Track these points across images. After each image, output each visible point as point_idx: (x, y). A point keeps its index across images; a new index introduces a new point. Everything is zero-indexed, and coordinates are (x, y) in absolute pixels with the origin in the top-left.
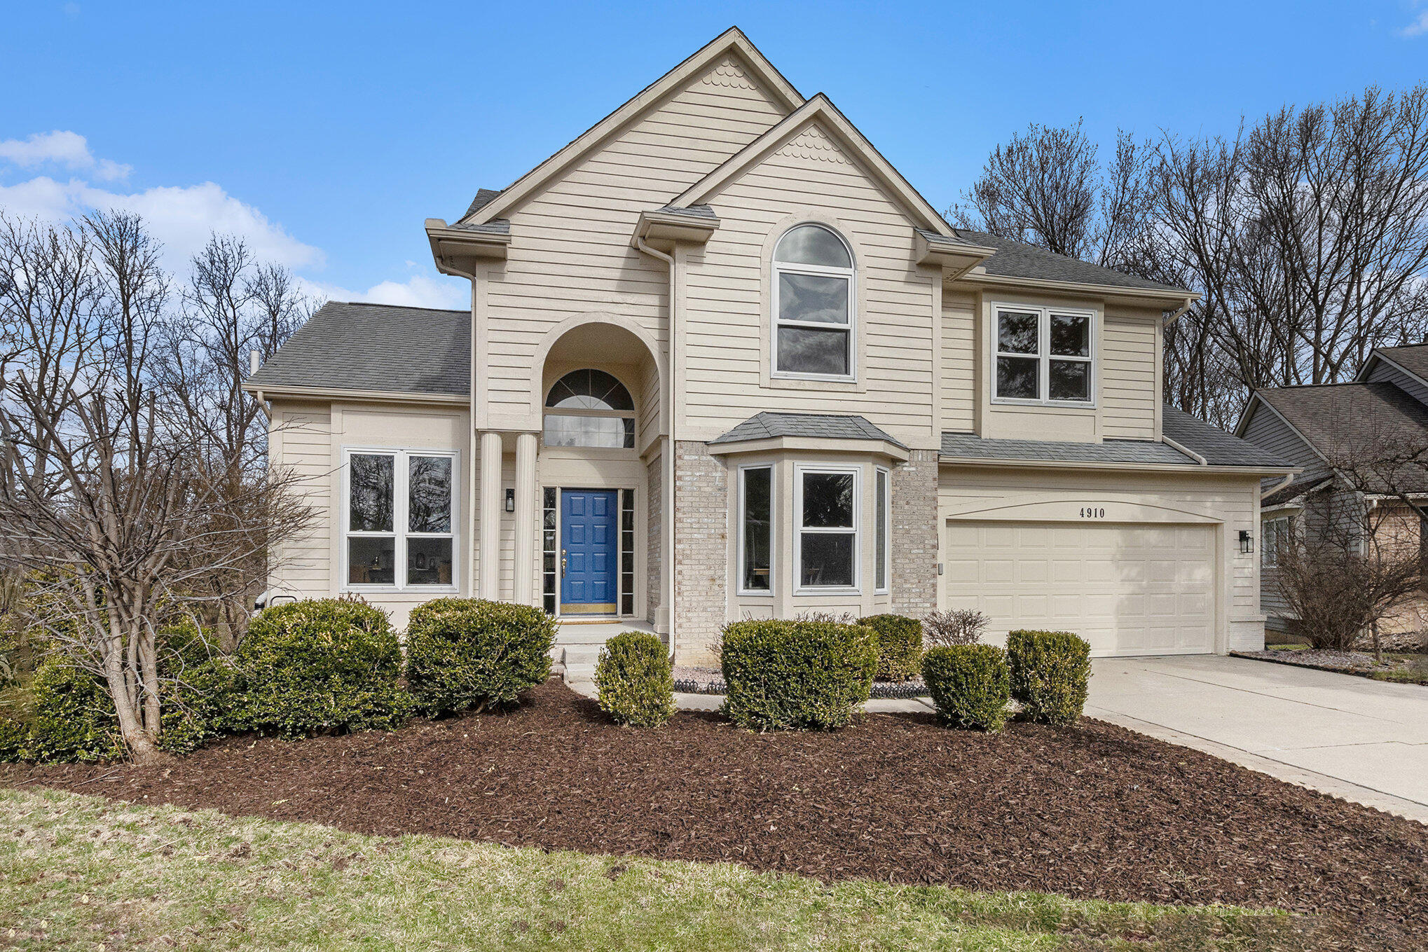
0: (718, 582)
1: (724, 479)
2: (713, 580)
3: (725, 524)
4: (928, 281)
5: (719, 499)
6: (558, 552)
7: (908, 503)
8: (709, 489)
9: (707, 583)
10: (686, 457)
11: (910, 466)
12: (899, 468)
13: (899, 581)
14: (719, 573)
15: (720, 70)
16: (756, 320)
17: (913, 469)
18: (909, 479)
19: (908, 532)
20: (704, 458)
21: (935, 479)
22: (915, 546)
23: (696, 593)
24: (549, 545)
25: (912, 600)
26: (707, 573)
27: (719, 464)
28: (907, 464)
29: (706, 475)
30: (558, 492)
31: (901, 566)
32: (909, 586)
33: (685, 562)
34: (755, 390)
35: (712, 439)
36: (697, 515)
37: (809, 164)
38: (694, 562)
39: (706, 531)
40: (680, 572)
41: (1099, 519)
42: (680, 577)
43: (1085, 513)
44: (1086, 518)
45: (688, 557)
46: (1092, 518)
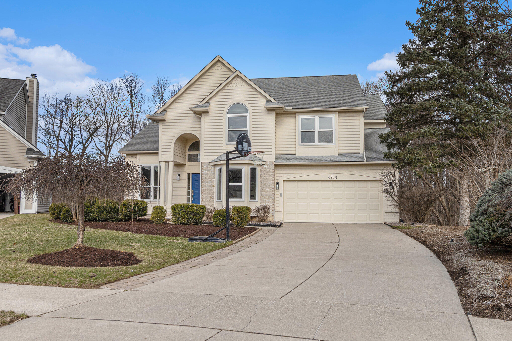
0: (212, 198)
1: (214, 171)
2: (211, 197)
3: (214, 183)
4: (271, 114)
5: (213, 177)
6: (191, 191)
7: (265, 176)
8: (210, 174)
9: (209, 198)
10: (204, 166)
11: (266, 166)
12: (262, 167)
13: (262, 198)
14: (213, 195)
15: (217, 65)
16: (222, 130)
17: (267, 167)
18: (265, 169)
19: (265, 184)
20: (209, 166)
21: (273, 169)
22: (267, 188)
23: (207, 201)
24: (189, 189)
25: (266, 203)
26: (209, 195)
27: (213, 167)
28: (265, 165)
29: (209, 170)
30: (191, 174)
31: (263, 194)
32: (266, 199)
33: (204, 193)
34: (222, 148)
35: (211, 161)
36: (207, 181)
37: (236, 88)
38: (206, 193)
39: (209, 185)
40: (203, 195)
41: (335, 179)
42: (202, 197)
43: (330, 177)
44: (330, 179)
45: (205, 191)
46: (333, 179)
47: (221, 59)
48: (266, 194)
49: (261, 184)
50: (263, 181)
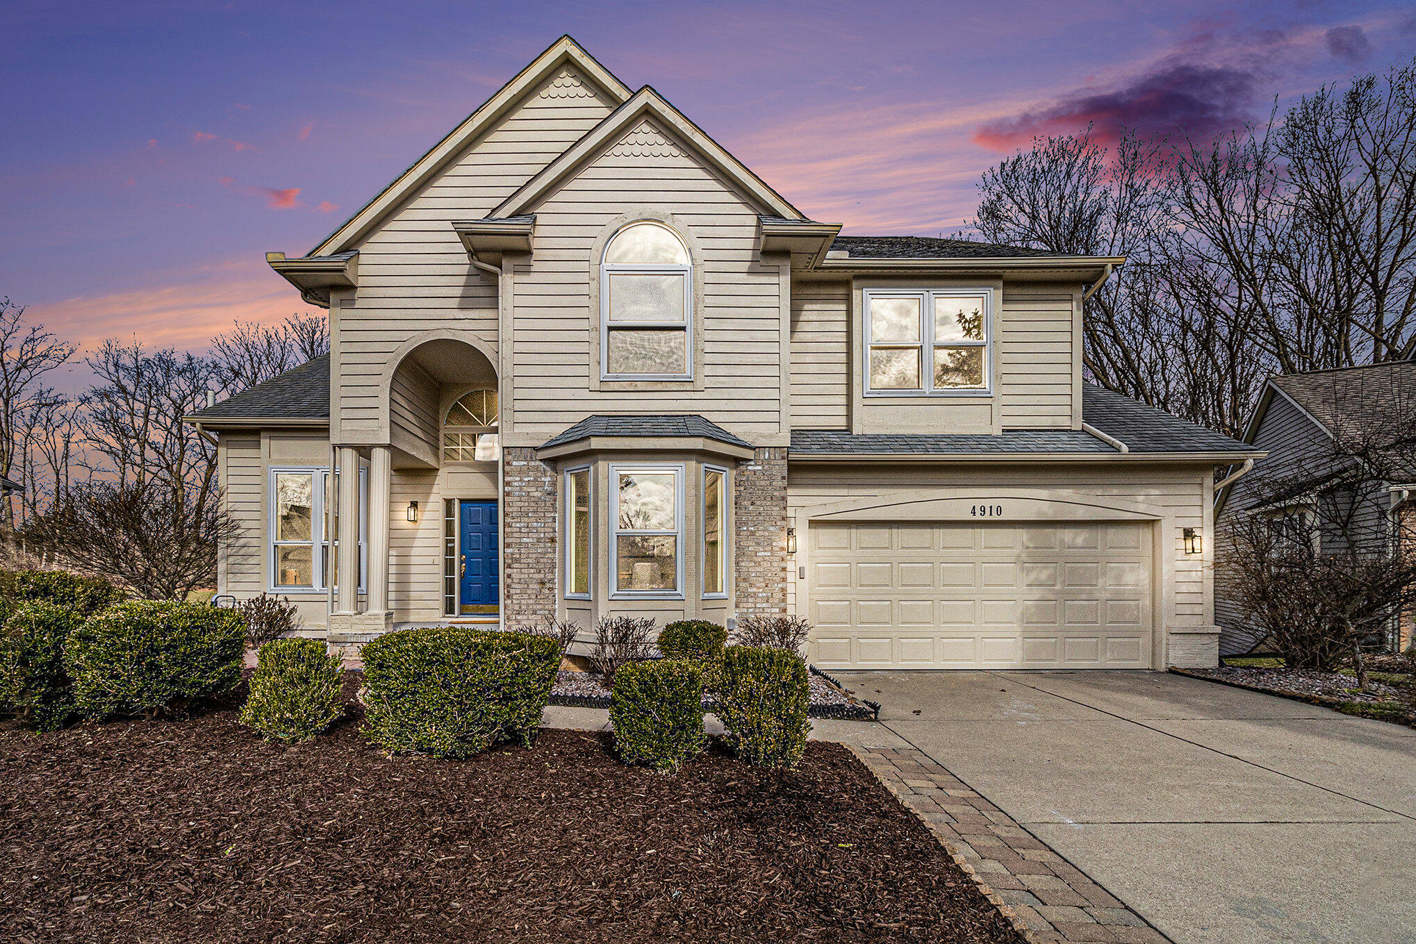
0: (548, 585)
1: (554, 484)
2: (543, 583)
3: (554, 529)
4: (775, 269)
5: (548, 504)
6: (456, 557)
7: (753, 504)
8: (538, 494)
9: (537, 586)
10: (514, 463)
11: (756, 465)
12: (743, 468)
13: (743, 584)
14: (549, 576)
15: (558, 82)
16: (584, 324)
17: (760, 468)
18: (754, 478)
19: (753, 534)
20: (533, 463)
21: (783, 478)
22: (761, 549)
23: (526, 596)
24: (449, 551)
25: (758, 605)
26: (536, 576)
27: (548, 469)
28: (752, 463)
29: (535, 480)
30: (457, 503)
31: (745, 569)
32: (754, 590)
33: (515, 566)
34: (586, 394)
35: (541, 444)
36: (526, 520)
37: (641, 161)
38: (523, 566)
39: (536, 535)
40: (509, 576)
41: (995, 517)
42: (509, 581)
43: (978, 511)
44: (978, 517)
45: (518, 561)
46: (987, 517)
47: (576, 53)
48: (759, 569)
49: (738, 535)
50: (746, 523)
